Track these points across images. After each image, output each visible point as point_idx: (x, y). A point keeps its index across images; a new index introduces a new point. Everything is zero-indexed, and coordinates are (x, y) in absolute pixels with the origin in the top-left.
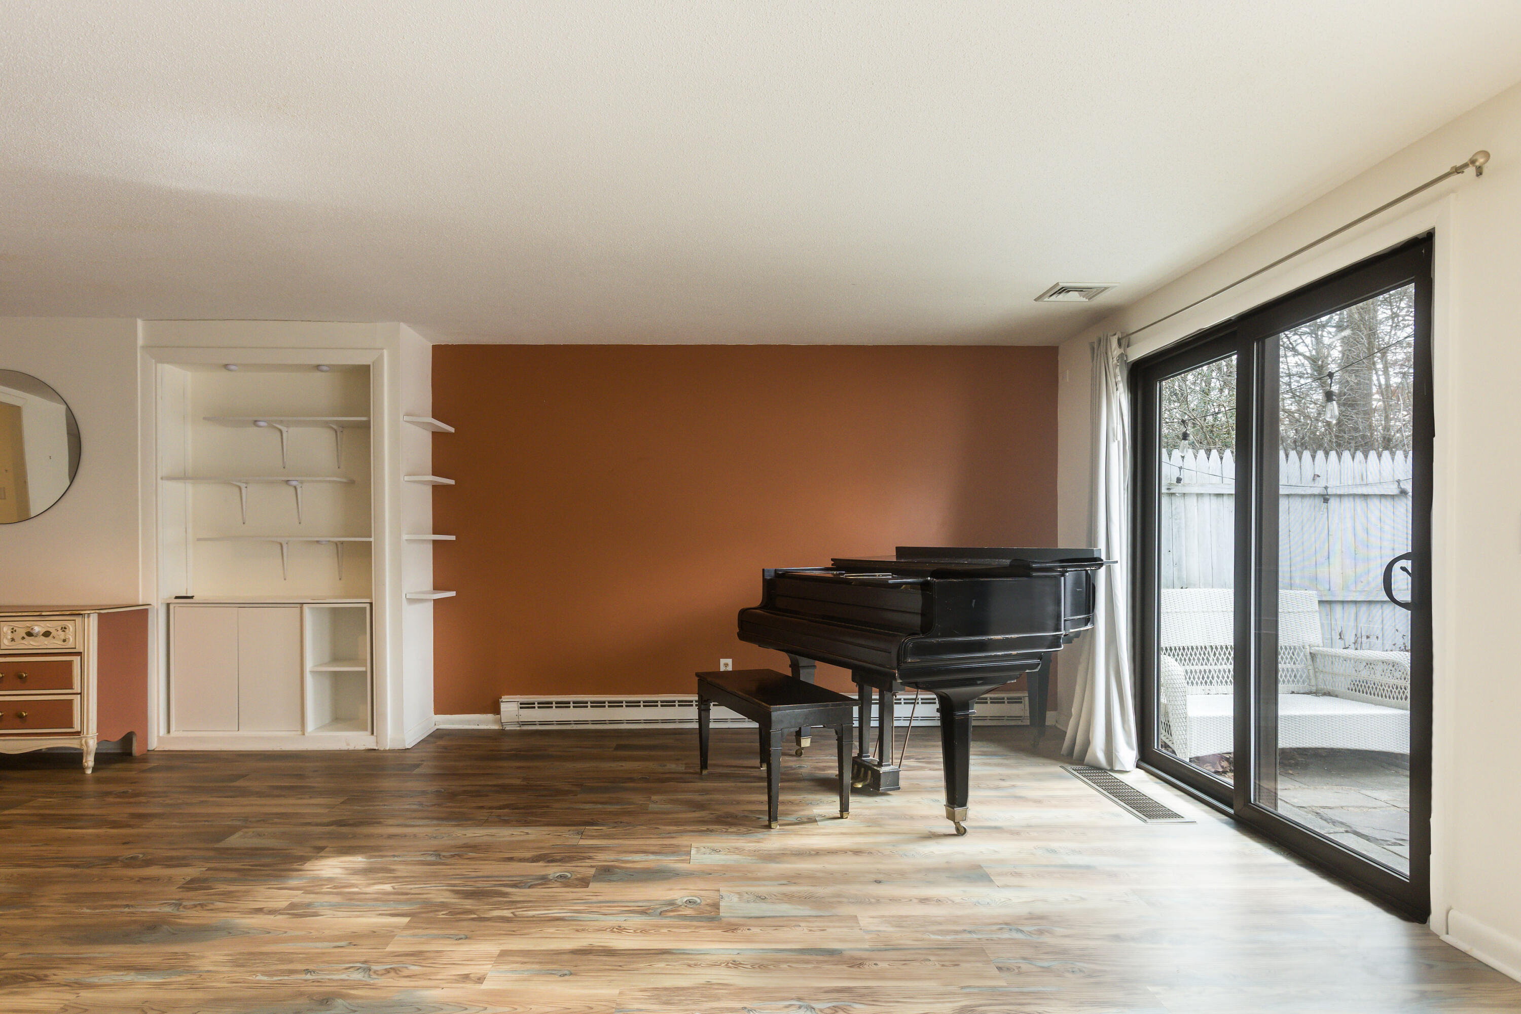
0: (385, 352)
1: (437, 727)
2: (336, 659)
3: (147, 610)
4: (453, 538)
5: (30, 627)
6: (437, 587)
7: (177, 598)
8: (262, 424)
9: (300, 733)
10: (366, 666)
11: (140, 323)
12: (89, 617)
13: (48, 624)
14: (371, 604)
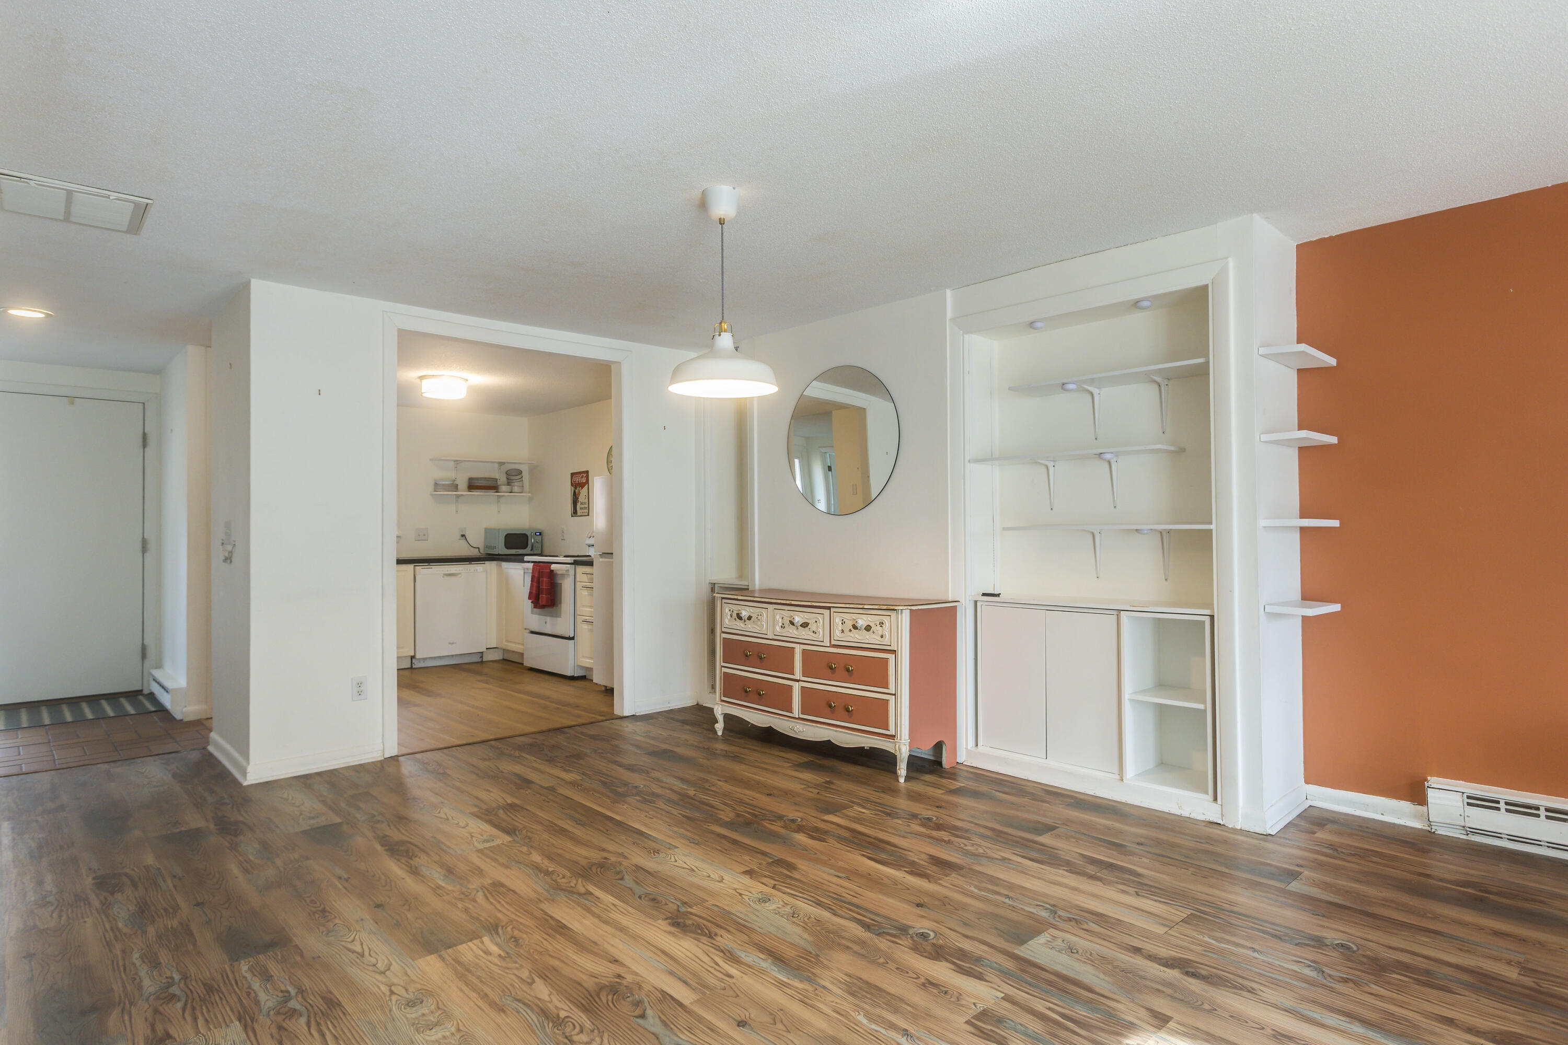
0: (1231, 263)
1: (1309, 803)
2: (1162, 685)
3: (956, 607)
4: (1335, 523)
5: (854, 620)
6: (1308, 596)
7: (984, 595)
8: (1071, 386)
9: (1118, 777)
10: (1204, 703)
11: (949, 293)
12: (902, 613)
13: (870, 618)
14: (1212, 617)
